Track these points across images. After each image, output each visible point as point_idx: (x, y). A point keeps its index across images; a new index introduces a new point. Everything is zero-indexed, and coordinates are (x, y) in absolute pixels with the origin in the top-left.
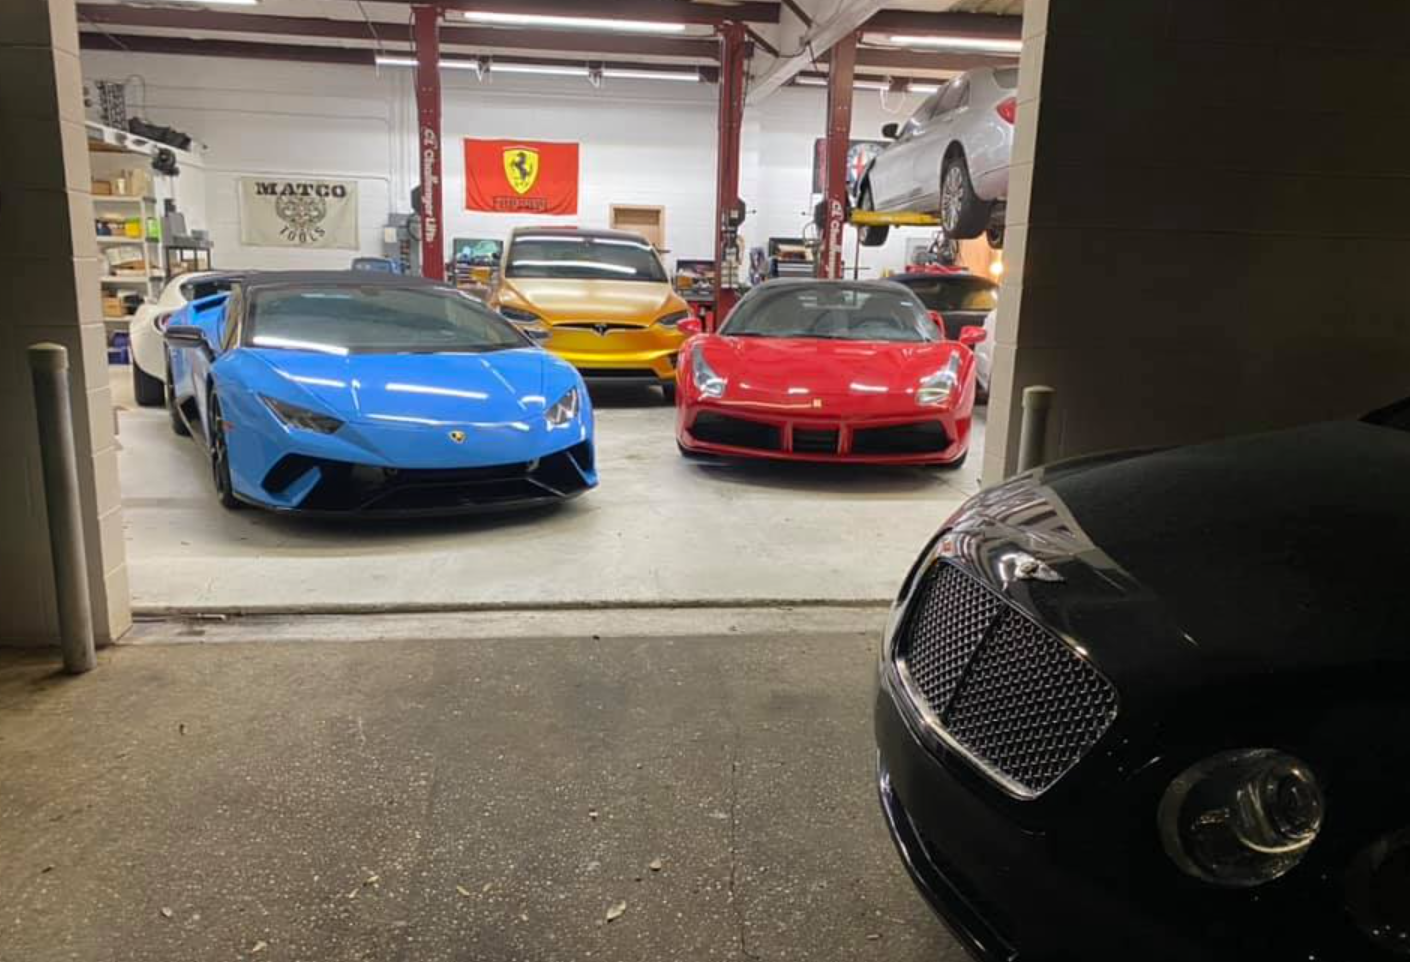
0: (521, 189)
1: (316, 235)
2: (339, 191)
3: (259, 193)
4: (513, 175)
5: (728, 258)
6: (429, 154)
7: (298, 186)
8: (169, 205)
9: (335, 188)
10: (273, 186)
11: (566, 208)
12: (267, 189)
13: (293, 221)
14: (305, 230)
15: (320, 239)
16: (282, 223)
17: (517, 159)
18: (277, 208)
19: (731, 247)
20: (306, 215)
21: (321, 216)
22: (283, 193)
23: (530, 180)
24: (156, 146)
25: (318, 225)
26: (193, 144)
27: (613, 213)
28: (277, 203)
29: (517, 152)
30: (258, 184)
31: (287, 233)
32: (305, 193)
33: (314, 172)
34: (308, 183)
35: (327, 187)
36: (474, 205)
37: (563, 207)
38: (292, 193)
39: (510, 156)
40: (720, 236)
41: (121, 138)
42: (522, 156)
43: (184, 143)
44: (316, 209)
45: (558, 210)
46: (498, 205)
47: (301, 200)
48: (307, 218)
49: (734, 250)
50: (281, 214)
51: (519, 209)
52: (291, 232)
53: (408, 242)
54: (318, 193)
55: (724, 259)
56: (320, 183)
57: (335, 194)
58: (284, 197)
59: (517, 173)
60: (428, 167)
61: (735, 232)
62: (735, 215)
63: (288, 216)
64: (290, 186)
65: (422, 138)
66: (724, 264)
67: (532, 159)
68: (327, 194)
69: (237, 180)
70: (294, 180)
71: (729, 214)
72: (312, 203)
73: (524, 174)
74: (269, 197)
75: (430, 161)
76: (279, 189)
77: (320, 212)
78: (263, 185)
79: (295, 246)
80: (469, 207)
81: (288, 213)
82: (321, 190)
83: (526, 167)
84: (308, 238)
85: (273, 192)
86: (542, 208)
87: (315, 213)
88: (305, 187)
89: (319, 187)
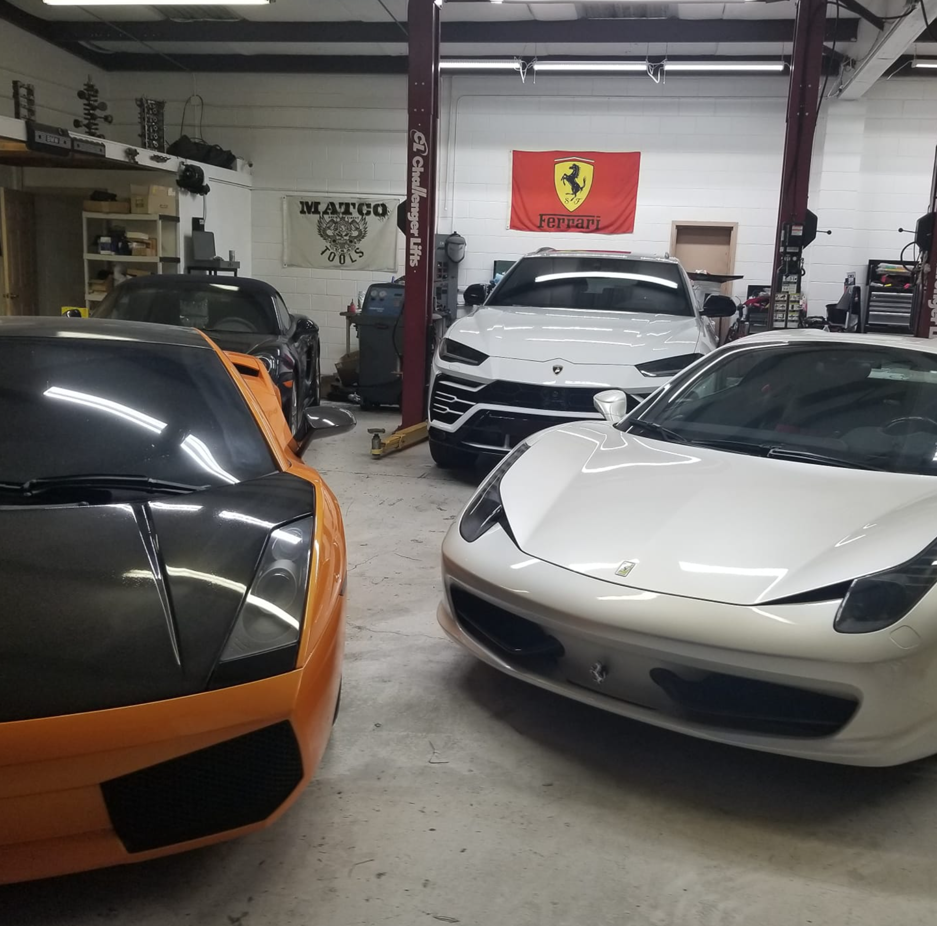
0: (572, 206)
1: (355, 256)
2: (380, 210)
3: (302, 212)
4: (563, 190)
5: (784, 288)
6: (418, 162)
7: (341, 204)
8: (197, 224)
9: (376, 206)
10: (317, 204)
11: (621, 225)
12: (310, 208)
13: (334, 241)
14: (345, 251)
15: (359, 259)
16: (323, 244)
17: (570, 172)
18: (319, 227)
19: (791, 273)
20: (346, 235)
21: (361, 236)
22: (325, 212)
23: (582, 195)
24: (183, 163)
25: (357, 246)
26: (239, 162)
27: (675, 231)
28: (319, 222)
29: (571, 164)
30: (302, 203)
31: (328, 252)
32: (347, 212)
33: (358, 191)
34: (350, 201)
35: (369, 206)
36: (519, 224)
37: (615, 226)
38: (334, 212)
39: (562, 169)
40: (779, 258)
41: (132, 154)
42: (576, 169)
43: (226, 160)
44: (357, 229)
45: (611, 228)
46: (544, 224)
47: (343, 219)
48: (347, 238)
49: (793, 278)
50: (322, 233)
51: (568, 228)
52: (331, 253)
53: (446, 264)
54: (360, 212)
55: (779, 290)
56: (362, 201)
57: (376, 213)
58: (326, 216)
59: (568, 187)
60: (416, 177)
61: (799, 254)
62: (798, 231)
63: (329, 236)
64: (332, 204)
65: (411, 142)
66: (779, 296)
67: (586, 172)
68: (368, 213)
69: (282, 198)
70: (337, 198)
71: (791, 230)
72: (354, 221)
73: (576, 188)
74: (311, 215)
75: (418, 170)
76: (322, 208)
77: (360, 231)
78: (307, 203)
79: (336, 267)
80: (513, 226)
81: (330, 233)
82: (364, 208)
83: (579, 181)
84: (348, 259)
85: (316, 212)
86: (594, 227)
87: (355, 233)
88: (347, 205)
89: (361, 205)
